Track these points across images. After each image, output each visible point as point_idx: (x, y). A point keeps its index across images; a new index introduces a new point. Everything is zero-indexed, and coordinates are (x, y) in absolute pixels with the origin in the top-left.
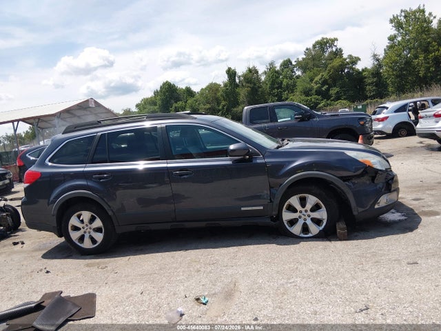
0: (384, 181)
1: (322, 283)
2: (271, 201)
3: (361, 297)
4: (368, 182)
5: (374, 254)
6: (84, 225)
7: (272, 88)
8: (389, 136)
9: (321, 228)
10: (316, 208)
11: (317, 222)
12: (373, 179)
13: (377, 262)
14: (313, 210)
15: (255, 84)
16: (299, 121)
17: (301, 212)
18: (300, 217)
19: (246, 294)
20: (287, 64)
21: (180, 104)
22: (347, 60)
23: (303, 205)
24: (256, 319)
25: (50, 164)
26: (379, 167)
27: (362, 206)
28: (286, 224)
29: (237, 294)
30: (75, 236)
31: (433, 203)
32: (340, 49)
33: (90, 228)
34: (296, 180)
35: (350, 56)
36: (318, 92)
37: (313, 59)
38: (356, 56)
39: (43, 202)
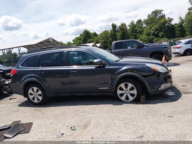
0: (164, 77)
1: (126, 124)
2: (112, 85)
3: (142, 131)
4: (156, 78)
5: (154, 111)
6: (34, 93)
7: (132, 32)
8: (182, 55)
9: (134, 98)
10: (132, 89)
11: (132, 95)
12: (158, 76)
13: (155, 115)
14: (130, 90)
15: (124, 31)
16: (137, 48)
17: (125, 90)
18: (125, 93)
19: (92, 127)
20: (139, 21)
21: (91, 39)
22: (167, 20)
23: (126, 87)
24: (92, 138)
25: (21, 67)
26: (161, 71)
27: (153, 89)
28: (119, 96)
29: (89, 126)
30: (31, 97)
31: (190, 88)
32: (164, 15)
33: (37, 94)
34: (123, 76)
35: (169, 18)
36: (154, 34)
37: (152, 19)
38: (171, 18)
39: (18, 83)
